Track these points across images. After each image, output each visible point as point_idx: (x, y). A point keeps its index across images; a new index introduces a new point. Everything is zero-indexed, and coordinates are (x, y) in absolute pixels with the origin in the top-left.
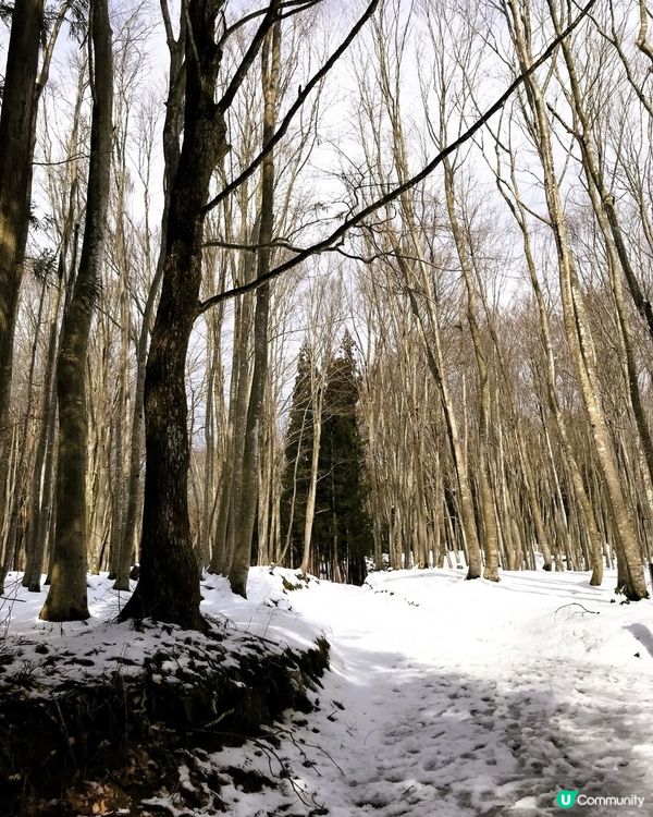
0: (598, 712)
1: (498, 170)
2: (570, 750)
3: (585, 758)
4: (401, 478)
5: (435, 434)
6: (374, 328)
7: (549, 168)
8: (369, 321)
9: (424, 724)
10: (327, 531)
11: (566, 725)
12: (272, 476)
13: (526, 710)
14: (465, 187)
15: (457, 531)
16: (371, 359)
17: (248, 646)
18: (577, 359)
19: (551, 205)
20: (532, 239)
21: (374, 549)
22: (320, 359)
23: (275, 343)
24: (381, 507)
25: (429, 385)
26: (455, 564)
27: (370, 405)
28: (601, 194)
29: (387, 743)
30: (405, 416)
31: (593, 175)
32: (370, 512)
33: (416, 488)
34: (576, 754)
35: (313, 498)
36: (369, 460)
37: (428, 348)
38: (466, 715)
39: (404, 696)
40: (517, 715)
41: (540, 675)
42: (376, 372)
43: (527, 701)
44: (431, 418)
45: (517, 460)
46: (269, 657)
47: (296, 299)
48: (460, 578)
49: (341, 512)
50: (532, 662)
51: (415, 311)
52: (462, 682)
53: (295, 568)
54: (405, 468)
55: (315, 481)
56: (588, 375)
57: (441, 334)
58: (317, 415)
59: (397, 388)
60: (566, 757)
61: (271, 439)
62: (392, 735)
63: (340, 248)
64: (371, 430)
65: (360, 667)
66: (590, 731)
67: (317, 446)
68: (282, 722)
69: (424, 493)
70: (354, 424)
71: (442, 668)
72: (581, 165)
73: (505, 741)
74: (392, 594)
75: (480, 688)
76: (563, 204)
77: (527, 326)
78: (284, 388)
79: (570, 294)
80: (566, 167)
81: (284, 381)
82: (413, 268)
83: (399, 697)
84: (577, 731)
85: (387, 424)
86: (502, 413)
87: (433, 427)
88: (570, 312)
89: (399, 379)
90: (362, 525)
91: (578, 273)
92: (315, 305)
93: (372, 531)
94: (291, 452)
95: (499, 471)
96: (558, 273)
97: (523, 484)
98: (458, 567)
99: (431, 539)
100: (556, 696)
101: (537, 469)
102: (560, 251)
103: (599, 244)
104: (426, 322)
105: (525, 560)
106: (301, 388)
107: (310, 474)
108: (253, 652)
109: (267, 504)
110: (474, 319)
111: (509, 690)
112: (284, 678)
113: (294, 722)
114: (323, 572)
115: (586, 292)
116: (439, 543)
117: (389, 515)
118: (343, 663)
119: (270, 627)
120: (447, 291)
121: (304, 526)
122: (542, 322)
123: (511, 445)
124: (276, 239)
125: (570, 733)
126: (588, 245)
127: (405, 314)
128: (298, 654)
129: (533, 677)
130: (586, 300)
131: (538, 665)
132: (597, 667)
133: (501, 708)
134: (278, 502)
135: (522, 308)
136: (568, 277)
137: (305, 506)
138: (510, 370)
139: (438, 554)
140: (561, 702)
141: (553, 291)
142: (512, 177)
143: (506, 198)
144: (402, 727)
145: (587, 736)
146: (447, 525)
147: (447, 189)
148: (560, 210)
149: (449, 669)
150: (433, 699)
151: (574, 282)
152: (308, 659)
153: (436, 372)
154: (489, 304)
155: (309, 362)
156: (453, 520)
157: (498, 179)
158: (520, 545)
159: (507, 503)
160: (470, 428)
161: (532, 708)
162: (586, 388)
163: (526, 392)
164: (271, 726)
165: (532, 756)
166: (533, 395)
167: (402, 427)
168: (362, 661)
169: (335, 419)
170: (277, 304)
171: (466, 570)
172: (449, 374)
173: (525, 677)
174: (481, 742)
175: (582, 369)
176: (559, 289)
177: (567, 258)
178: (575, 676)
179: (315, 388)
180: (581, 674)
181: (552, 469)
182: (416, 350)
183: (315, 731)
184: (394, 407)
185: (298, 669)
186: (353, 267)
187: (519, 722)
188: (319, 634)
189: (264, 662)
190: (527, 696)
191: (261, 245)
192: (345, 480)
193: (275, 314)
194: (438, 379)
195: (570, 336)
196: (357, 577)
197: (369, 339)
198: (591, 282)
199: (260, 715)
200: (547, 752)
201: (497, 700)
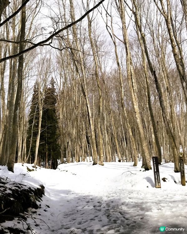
0: (135, 204)
1: (107, 23)
2: (125, 215)
3: (131, 217)
4: (71, 130)
5: (83, 116)
6: (62, 77)
7: (124, 23)
8: (60, 74)
9: (78, 211)
10: (44, 150)
11: (124, 208)
12: (23, 131)
13: (112, 205)
14: (95, 28)
15: (90, 150)
16: (61, 88)
17: (15, 186)
18: (131, 90)
19: (124, 36)
20: (117, 48)
21: (61, 156)
22: (42, 88)
23: (25, 80)
24: (64, 142)
25: (81, 98)
26: (89, 161)
27: (61, 105)
28: (141, 33)
29: (65, 218)
30: (73, 109)
31: (138, 26)
32: (60, 144)
33: (76, 134)
34: (127, 216)
35: (39, 138)
36: (60, 125)
37: (82, 84)
38: (92, 207)
39: (71, 203)
40: (109, 206)
41: (116, 194)
42: (63, 93)
43: (112, 202)
44: (82, 110)
45: (110, 125)
46: (23, 190)
47: (33, 64)
48: (90, 165)
49: (49, 143)
50: (114, 191)
51: (77, 71)
52: (91, 197)
53: (32, 164)
54: (73, 127)
55: (40, 132)
56: (135, 95)
57: (86, 80)
58: (41, 108)
59: (70, 99)
60: (124, 217)
61: (23, 117)
62: (67, 215)
63: (51, 44)
64: (61, 114)
65: (56, 195)
66: (132, 209)
67: (41, 119)
68: (27, 212)
69: (79, 137)
70: (55, 112)
71: (84, 194)
72: (134, 23)
73: (105, 214)
74: (67, 171)
75: (97, 199)
76: (128, 36)
77: (115, 79)
78: (28, 98)
79: (129, 67)
80: (129, 23)
81: (28, 95)
82: (77, 55)
83: (69, 203)
84: (128, 210)
85: (66, 112)
86: (106, 109)
87: (83, 113)
88: (129, 74)
89: (71, 96)
90: (57, 148)
91: (133, 61)
92: (40, 67)
93: (61, 150)
94: (31, 121)
95: (104, 128)
96: (126, 61)
97: (112, 133)
98: (90, 161)
99: (81, 152)
100: (122, 200)
101: (117, 128)
102: (127, 52)
103: (140, 52)
104: (81, 76)
105: (112, 159)
106: (35, 98)
107: (38, 129)
108: (17, 188)
109: (21, 141)
110: (97, 75)
111: (106, 199)
112: (28, 198)
113: (31, 212)
114: (42, 165)
115: (135, 68)
116: (83, 154)
117: (66, 144)
118: (49, 193)
119: (23, 181)
120: (88, 65)
121: (35, 148)
122: (120, 77)
123: (109, 120)
124: (27, 40)
125: (126, 210)
126: (136, 51)
127: (74, 72)
128: (33, 189)
129: (114, 195)
130: (135, 70)
131: (116, 191)
132: (135, 191)
133: (103, 204)
134: (26, 140)
135: (113, 72)
136: (129, 61)
137: (36, 141)
138: (109, 94)
139: (83, 158)
140: (123, 202)
141: (124, 67)
142: (111, 25)
143: (109, 33)
144: (70, 213)
145: (131, 211)
146: (87, 148)
147: (89, 28)
148: (127, 38)
149: (86, 194)
150: (81, 203)
151: (131, 63)
152: (37, 191)
153: (84, 93)
154: (103, 71)
155: (38, 88)
156: (88, 146)
157: (107, 26)
158: (111, 154)
159: (107, 139)
160: (95, 114)
161: (113, 204)
162: (134, 100)
163: (114, 102)
164: (23, 213)
165: (113, 218)
166: (116, 103)
167: (72, 113)
168: (56, 193)
169: (48, 110)
170: (26, 66)
171: (93, 162)
172: (89, 95)
173: (112, 195)
174: (96, 215)
175: (133, 93)
176: (126, 66)
177: (129, 55)
178: (128, 194)
179: (40, 98)
180: (130, 193)
181: (122, 128)
182: (77, 85)
183: (39, 215)
184: (69, 106)
185: (33, 194)
186: (55, 54)
187: (109, 208)
188: (41, 184)
189: (21, 191)
190: (112, 201)
191: (21, 42)
192: (51, 132)
193: (25, 70)
194: (85, 96)
195: (129, 82)
196: (54, 166)
197: (60, 81)
198: (136, 64)
199: (19, 209)
200: (118, 216)
201: (102, 202)
